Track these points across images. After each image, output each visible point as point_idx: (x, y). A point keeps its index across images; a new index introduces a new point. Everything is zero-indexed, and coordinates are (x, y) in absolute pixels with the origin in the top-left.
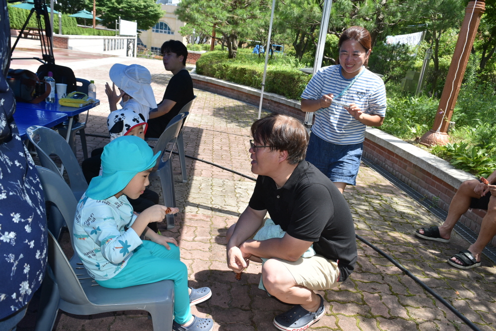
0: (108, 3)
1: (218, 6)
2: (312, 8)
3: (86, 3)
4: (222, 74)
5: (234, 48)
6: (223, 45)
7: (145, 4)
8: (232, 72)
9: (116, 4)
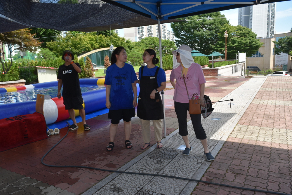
3: (213, 48)
7: (250, 41)
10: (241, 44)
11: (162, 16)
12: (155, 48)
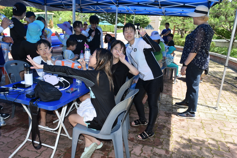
0: (128, 19)
1: (178, 19)
2: (211, 20)
3: (120, 20)
4: (178, 44)
5: (183, 34)
6: (178, 33)
7: (143, 18)
8: (182, 43)
9: (131, 19)
10: (137, 19)
11: (47, 4)
12: (78, 15)
